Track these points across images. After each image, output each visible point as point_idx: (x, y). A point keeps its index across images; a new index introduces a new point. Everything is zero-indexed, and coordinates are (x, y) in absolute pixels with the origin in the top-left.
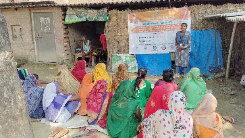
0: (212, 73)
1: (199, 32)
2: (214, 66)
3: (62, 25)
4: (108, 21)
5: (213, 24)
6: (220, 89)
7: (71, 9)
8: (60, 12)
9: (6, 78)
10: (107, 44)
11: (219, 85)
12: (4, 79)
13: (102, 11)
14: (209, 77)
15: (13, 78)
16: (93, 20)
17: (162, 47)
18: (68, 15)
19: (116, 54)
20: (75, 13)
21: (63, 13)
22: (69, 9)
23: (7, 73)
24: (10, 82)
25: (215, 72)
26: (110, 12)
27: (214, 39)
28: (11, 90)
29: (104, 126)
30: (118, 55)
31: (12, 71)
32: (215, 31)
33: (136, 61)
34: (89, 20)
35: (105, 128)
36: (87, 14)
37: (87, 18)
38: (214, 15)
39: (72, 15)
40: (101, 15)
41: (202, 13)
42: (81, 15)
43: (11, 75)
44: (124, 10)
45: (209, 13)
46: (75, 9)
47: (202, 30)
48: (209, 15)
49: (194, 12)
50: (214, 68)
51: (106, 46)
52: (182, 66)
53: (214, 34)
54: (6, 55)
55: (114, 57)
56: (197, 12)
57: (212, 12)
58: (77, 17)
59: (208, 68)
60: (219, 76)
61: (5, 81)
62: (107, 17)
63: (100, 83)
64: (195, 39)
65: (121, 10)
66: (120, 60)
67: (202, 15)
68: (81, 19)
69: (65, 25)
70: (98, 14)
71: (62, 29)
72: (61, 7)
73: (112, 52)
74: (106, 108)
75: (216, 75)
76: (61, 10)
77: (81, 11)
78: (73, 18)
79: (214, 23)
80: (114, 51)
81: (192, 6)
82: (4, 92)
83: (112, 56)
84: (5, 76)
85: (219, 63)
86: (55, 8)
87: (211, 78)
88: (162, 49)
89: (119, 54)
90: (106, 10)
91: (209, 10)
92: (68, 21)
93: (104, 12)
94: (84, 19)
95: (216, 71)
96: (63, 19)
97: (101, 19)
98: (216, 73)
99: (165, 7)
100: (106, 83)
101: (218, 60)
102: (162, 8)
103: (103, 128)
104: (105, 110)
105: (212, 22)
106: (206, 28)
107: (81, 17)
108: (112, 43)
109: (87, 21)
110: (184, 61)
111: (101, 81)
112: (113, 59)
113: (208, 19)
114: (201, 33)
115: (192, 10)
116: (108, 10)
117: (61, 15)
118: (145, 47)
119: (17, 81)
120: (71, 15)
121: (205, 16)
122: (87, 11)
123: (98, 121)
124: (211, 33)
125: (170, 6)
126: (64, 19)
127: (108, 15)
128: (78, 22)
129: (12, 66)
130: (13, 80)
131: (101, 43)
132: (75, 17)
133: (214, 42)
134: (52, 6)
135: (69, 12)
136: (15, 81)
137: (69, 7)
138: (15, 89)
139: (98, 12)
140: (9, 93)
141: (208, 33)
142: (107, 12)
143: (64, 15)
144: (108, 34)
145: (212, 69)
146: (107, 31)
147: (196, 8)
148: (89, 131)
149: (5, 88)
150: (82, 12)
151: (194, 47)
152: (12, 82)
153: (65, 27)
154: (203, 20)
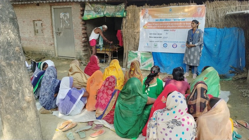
0: (233, 74)
1: (221, 29)
2: (235, 67)
3: (81, 20)
4: (125, 17)
5: (236, 22)
6: (239, 91)
7: (90, 5)
8: (79, 8)
9: (15, 72)
10: (124, 41)
11: (239, 87)
12: (12, 72)
13: (120, 6)
14: (229, 78)
15: (22, 71)
16: (110, 16)
17: (173, 45)
18: (86, 11)
19: (132, 51)
20: (93, 9)
21: (81, 9)
22: (87, 5)
23: (15, 67)
24: (19, 75)
25: (236, 73)
26: (128, 8)
27: (237, 37)
28: (19, 83)
29: (111, 121)
30: (134, 52)
31: (20, 65)
32: (238, 29)
33: (152, 59)
34: (106, 16)
35: (112, 123)
36: (105, 9)
37: (105, 14)
38: (237, 12)
39: (91, 10)
40: (119, 11)
41: (224, 10)
42: (99, 11)
43: (19, 68)
44: (142, 6)
45: (232, 9)
46: (93, 5)
47: (223, 28)
48: (232, 11)
49: (216, 8)
50: (235, 69)
51: (122, 42)
52: (191, 65)
53: (237, 32)
54: (15, 49)
55: (130, 54)
56: (219, 8)
57: (236, 8)
58: (94, 13)
59: (229, 68)
60: (240, 78)
61: (14, 74)
62: (125, 13)
63: (108, 80)
64: (216, 38)
65: (138, 6)
66: (136, 57)
67: (225, 12)
68: (99, 15)
69: (83, 20)
70: (115, 10)
71: (81, 25)
72: (80, 2)
73: (129, 48)
74: (113, 105)
75: (237, 76)
76: (79, 6)
77: (99, 7)
78: (91, 13)
79: (238, 20)
80: (131, 48)
81: (214, 2)
82: (12, 84)
83: (128, 52)
84: (13, 69)
85: (241, 64)
86: (74, 3)
87: (231, 79)
88: (173, 47)
89: (135, 51)
90: (124, 5)
91: (233, 7)
92: (86, 17)
93: (121, 8)
94: (102, 15)
95: (237, 71)
96: (81, 15)
97: (119, 15)
98: (237, 74)
99: (185, 3)
100: (114, 79)
101: (241, 60)
102: (181, 4)
103: (110, 123)
104: (113, 106)
105: (236, 19)
106: (228, 26)
107: (99, 13)
108: (129, 39)
109: (104, 17)
110: (193, 60)
111: (109, 78)
112: (130, 56)
113: (231, 16)
114: (223, 30)
115: (214, 7)
116: (126, 6)
117: (80, 11)
118: (155, 44)
119: (25, 75)
120: (89, 10)
121: (228, 13)
122: (105, 7)
123: (104, 116)
124: (234, 31)
125: (191, 2)
126: (83, 15)
127: (125, 11)
128: (96, 17)
129: (20, 61)
130: (21, 73)
131: (118, 39)
132: (93, 12)
133: (237, 41)
134: (71, 2)
135: (87, 8)
136: (23, 75)
137: (87, 3)
138: (23, 82)
139: (116, 7)
140: (17, 86)
141: (230, 31)
142: (125, 8)
143: (83, 11)
144: (125, 30)
145: (233, 70)
146: (124, 27)
147: (218, 4)
148: (96, 126)
149: (13, 81)
150: (100, 8)
151: (214, 46)
152: (20, 75)
153: (83, 23)
154: (226, 17)
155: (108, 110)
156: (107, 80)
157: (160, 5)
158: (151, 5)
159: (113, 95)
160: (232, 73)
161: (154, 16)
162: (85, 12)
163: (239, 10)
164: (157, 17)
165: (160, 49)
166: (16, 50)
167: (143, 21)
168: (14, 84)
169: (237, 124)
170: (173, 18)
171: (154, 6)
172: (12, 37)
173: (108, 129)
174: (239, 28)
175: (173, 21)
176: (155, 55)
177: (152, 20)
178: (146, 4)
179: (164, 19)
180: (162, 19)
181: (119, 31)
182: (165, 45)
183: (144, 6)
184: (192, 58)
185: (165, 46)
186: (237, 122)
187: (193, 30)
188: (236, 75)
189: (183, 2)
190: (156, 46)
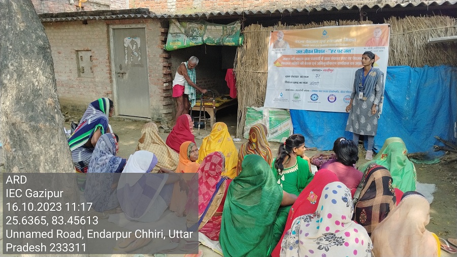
0: (441, 152)
1: (417, 69)
2: (446, 138)
3: (161, 51)
4: (241, 46)
5: (447, 55)
6: (453, 183)
7: (178, 24)
8: (158, 29)
9: (44, 142)
10: (239, 89)
11: (452, 177)
12: (40, 143)
13: (232, 26)
14: (433, 159)
15: (57, 142)
16: (214, 44)
17: (328, 97)
18: (172, 34)
19: (253, 107)
20: (183, 30)
21: (163, 30)
22: (173, 24)
23: (46, 134)
24: (52, 149)
25: (446, 151)
26: (247, 29)
27: (448, 84)
28: (51, 163)
29: (213, 235)
30: (256, 109)
31: (54, 131)
32: (450, 69)
33: (289, 122)
34: (207, 44)
35: (215, 239)
36: (205, 32)
37: (204, 39)
38: (449, 37)
39: (179, 33)
40: (229, 35)
41: (424, 33)
42: (195, 34)
43: (53, 136)
44: (273, 25)
45: (439, 32)
46: (184, 24)
47: (423, 66)
48: (439, 36)
49: (408, 29)
50: (445, 142)
51: (235, 91)
52: (362, 133)
53: (449, 74)
54: (45, 102)
55: (249, 112)
56: (414, 31)
57: (447, 30)
58: (186, 38)
59: (434, 141)
60: (454, 159)
61: (43, 147)
62: (240, 39)
63: (210, 161)
64: (409, 84)
65: (265, 26)
66: (260, 118)
67: (425, 38)
68: (194, 42)
69: (165, 51)
70: (223, 34)
71: (161, 60)
72: (160, 19)
73: (247, 102)
74: (219, 205)
75: (448, 156)
76: (159, 25)
77: (195, 27)
78: (180, 39)
79: (450, 52)
80: (251, 101)
81: (405, 19)
82: (40, 165)
83: (246, 110)
84: (42, 138)
85: (455, 133)
86: (150, 21)
87: (436, 161)
88: (329, 101)
89: (259, 107)
90: (240, 24)
91: (440, 28)
92: (170, 45)
93: (235, 29)
94: (199, 41)
95: (449, 147)
96: (162, 41)
97: (229, 42)
98: (449, 151)
99: (352, 20)
100: (221, 157)
101: (455, 126)
102: (344, 22)
103: (212, 239)
104: (217, 208)
105: (446, 50)
106: (432, 63)
107: (194, 38)
108: (247, 86)
109: (204, 45)
110: (365, 125)
111: (211, 156)
112: (248, 115)
113: (436, 44)
114: (422, 71)
115: (405, 27)
116: (243, 26)
117: (160, 34)
118: (296, 96)
119: (62, 149)
120: (177, 33)
121: (431, 39)
122: (206, 28)
123: (202, 225)
124: (443, 73)
125: (362, 19)
126: (165, 42)
127: (241, 35)
128: (189, 46)
129: (55, 122)
130: (55, 145)
131: (228, 84)
132: (184, 37)
133: (448, 91)
134: (145, 18)
135: (173, 29)
136: (58, 148)
137: (173, 20)
138: (58, 160)
139: (225, 28)
140: (47, 168)
141: (435, 72)
142: (241, 29)
143: (165, 34)
144: (241, 70)
145: (442, 144)
146: (239, 64)
147: (413, 22)
149: (42, 158)
150: (196, 29)
151: (405, 99)
152: (54, 149)
153: (164, 55)
154: (428, 47)
155: (209, 215)
156: (208, 159)
157: (306, 24)
158: (288, 24)
159: (218, 186)
160: (440, 150)
161: (293, 45)
162: (169, 36)
163: (452, 35)
164: (299, 46)
165: (304, 104)
166: (47, 104)
167: (273, 53)
168: (42, 164)
169: (449, 247)
170: (330, 48)
171: (295, 25)
172: (42, 80)
173: (208, 250)
174: (452, 66)
175: (329, 53)
176: (296, 116)
177: (290, 51)
178: (280, 23)
179: (313, 49)
180: (308, 49)
181: (229, 70)
182: (313, 96)
183: (276, 26)
184: (363, 120)
185: (314, 98)
186: (449, 243)
187: (364, 69)
188: (447, 154)
189: (348, 20)
190: (297, 98)
